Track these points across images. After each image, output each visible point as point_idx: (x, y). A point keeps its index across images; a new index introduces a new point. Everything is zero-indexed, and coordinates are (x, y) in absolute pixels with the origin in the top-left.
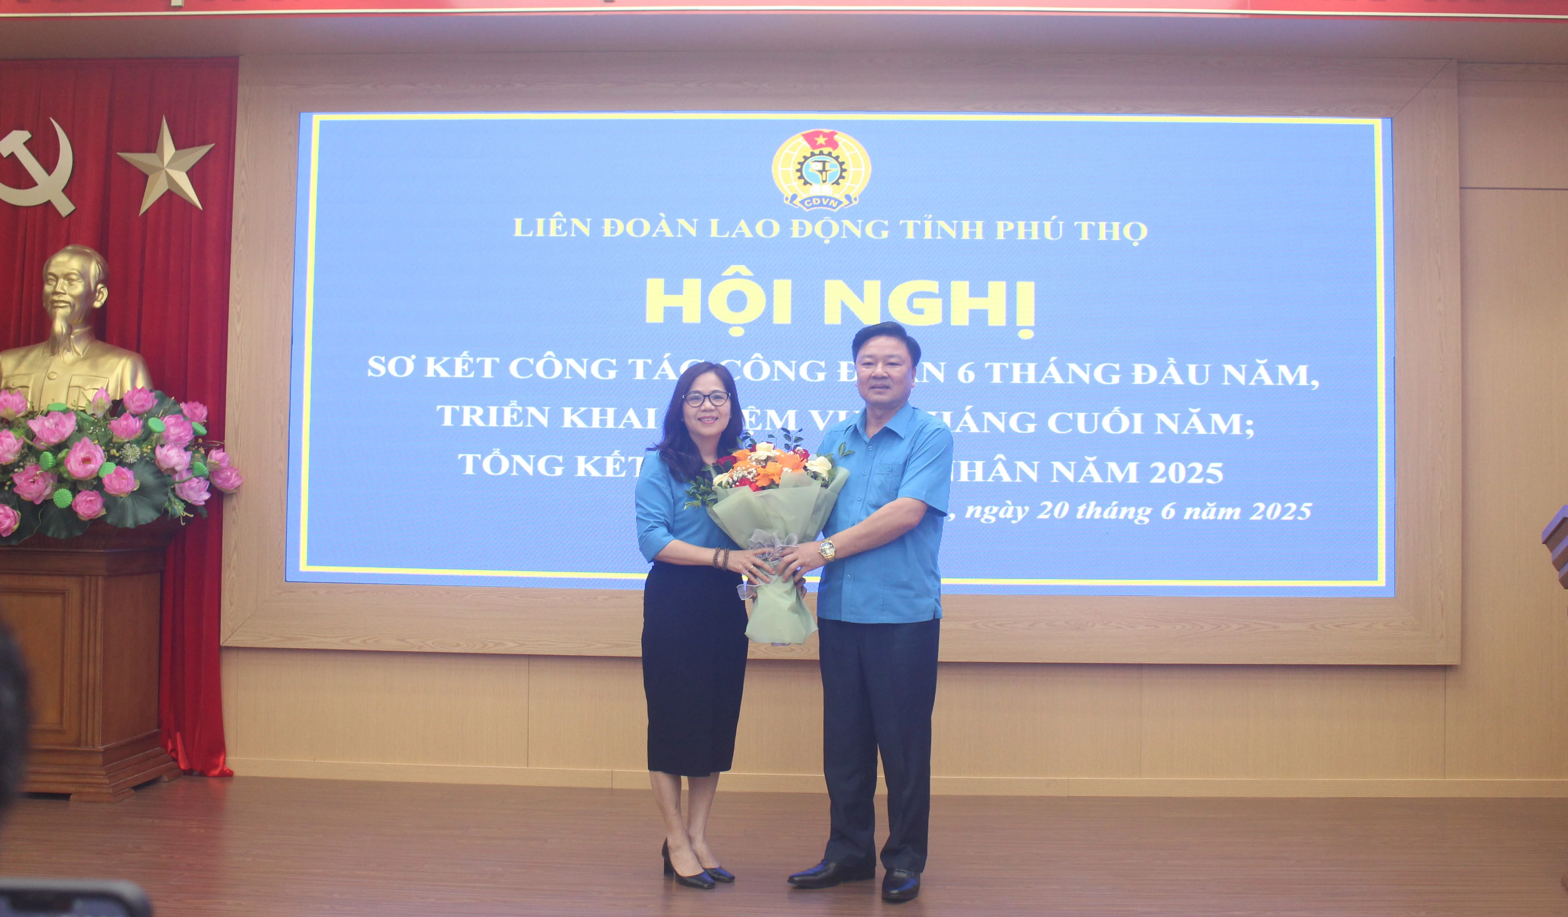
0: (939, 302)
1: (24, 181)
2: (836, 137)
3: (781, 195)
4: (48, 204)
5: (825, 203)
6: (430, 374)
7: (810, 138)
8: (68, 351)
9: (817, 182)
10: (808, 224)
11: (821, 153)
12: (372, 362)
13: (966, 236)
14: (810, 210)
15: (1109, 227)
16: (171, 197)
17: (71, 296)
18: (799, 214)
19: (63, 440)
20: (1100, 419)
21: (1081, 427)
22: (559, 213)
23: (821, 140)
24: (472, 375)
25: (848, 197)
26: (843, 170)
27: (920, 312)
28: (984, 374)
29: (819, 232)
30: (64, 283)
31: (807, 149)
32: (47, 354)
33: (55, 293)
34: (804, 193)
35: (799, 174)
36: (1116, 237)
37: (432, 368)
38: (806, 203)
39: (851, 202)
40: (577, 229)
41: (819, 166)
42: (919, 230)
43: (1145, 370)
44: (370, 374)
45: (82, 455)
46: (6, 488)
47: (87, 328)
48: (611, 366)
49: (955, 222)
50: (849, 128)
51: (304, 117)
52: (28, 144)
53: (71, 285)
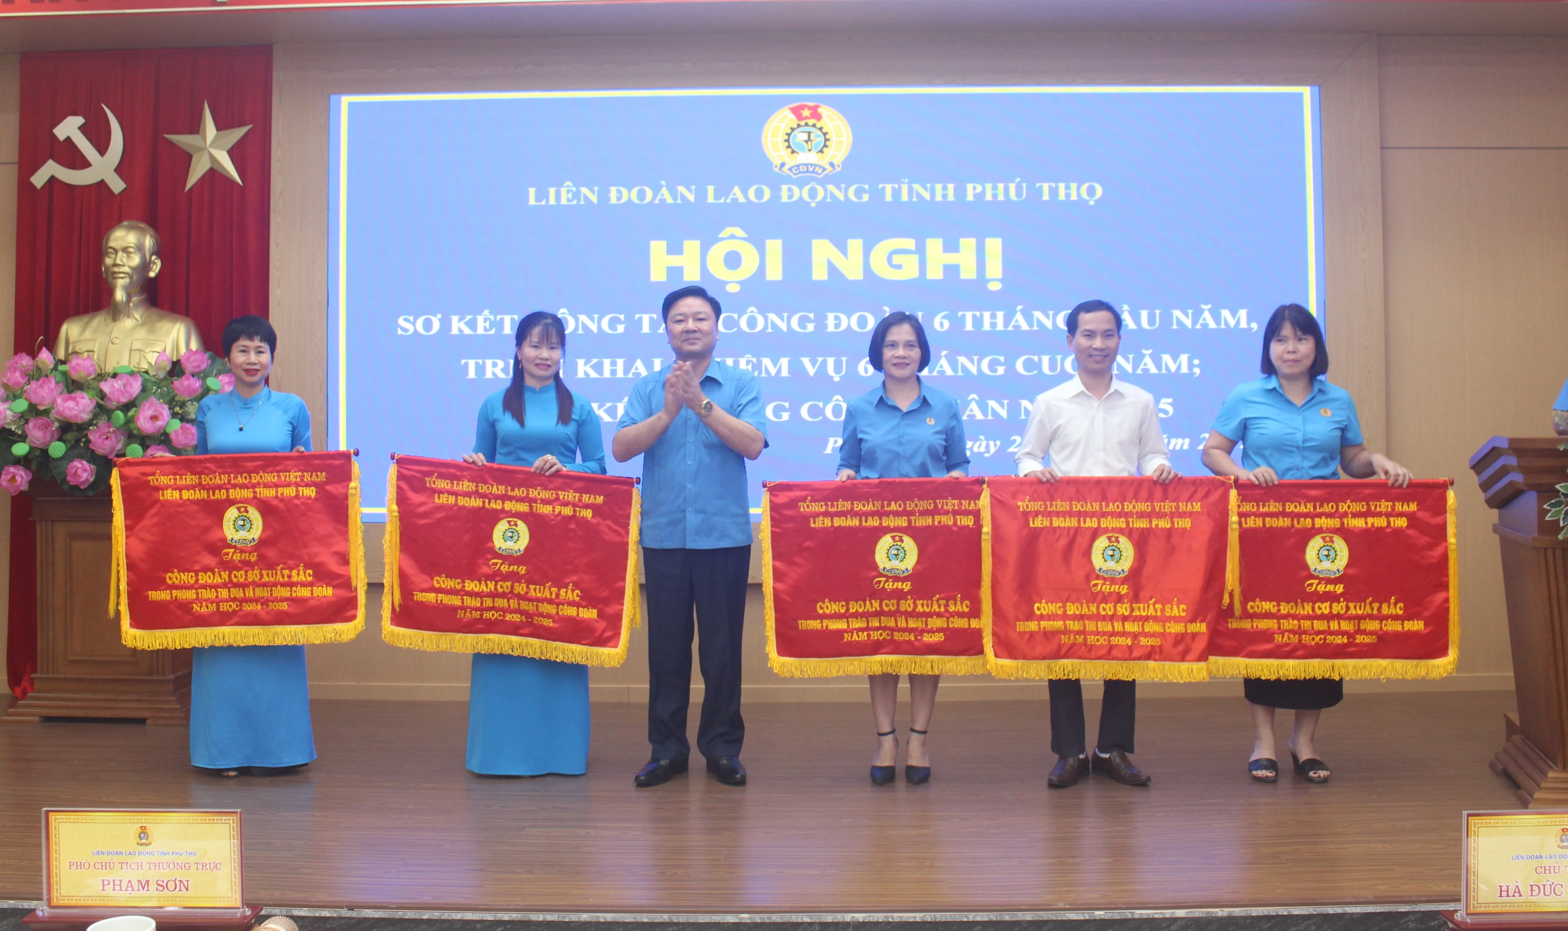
0: (915, 258)
1: (78, 161)
2: (820, 110)
3: (769, 163)
4: (102, 184)
5: (811, 169)
6: (455, 331)
7: (796, 111)
8: (129, 317)
9: (804, 151)
10: (796, 189)
11: (807, 124)
12: (401, 321)
13: (939, 198)
14: (797, 176)
15: (1067, 188)
16: (214, 175)
17: (130, 267)
18: (787, 180)
19: (132, 399)
20: (1062, 361)
21: (1046, 369)
22: (569, 183)
23: (806, 113)
24: (493, 332)
25: (832, 164)
26: (826, 140)
27: (899, 267)
28: (957, 324)
29: (806, 197)
30: (123, 256)
31: (793, 120)
32: (109, 320)
33: (116, 265)
34: (791, 161)
35: (787, 144)
36: (1074, 197)
37: (457, 325)
38: (793, 170)
39: (834, 169)
40: (586, 198)
41: (805, 136)
42: (897, 193)
44: (400, 332)
45: (150, 413)
46: (82, 444)
47: (144, 296)
48: (619, 321)
49: (929, 185)
50: (830, 101)
51: (333, 98)
52: (82, 129)
53: (129, 257)
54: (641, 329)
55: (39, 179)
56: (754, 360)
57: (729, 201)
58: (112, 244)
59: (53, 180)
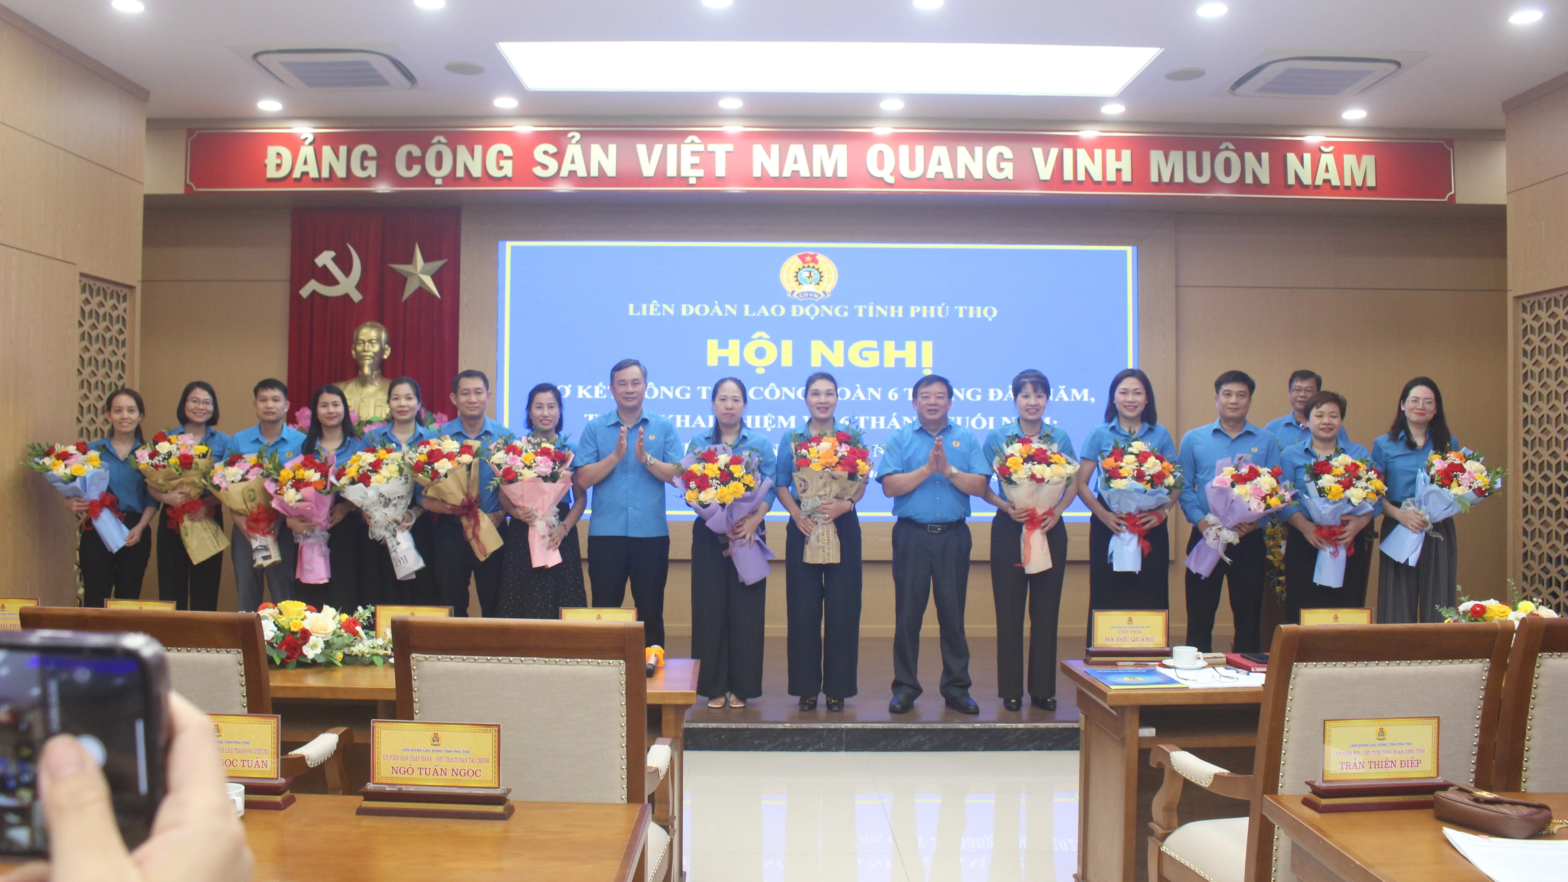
0: (877, 353)
1: (331, 281)
2: (817, 257)
3: (785, 291)
4: (347, 296)
5: (811, 295)
6: (580, 396)
7: (802, 258)
8: (372, 384)
9: (806, 283)
10: (801, 308)
11: (809, 266)
13: (893, 315)
14: (802, 300)
15: (975, 310)
16: (422, 291)
17: (373, 353)
18: (796, 302)
20: (970, 420)
22: (655, 301)
23: (808, 259)
24: (605, 397)
25: (824, 292)
26: (821, 277)
27: (866, 359)
29: (808, 313)
30: (367, 345)
31: (800, 263)
32: (359, 387)
33: (365, 351)
34: (799, 290)
35: (796, 279)
36: (979, 316)
37: (582, 392)
38: (800, 296)
39: (826, 295)
40: (666, 312)
41: (808, 274)
42: (866, 312)
43: (995, 392)
47: (380, 371)
48: (687, 391)
49: (886, 307)
50: (824, 252)
51: (501, 243)
52: (334, 259)
53: (373, 346)
54: (701, 396)
55: (305, 292)
56: (773, 417)
57: (758, 315)
58: (361, 337)
59: (314, 293)
